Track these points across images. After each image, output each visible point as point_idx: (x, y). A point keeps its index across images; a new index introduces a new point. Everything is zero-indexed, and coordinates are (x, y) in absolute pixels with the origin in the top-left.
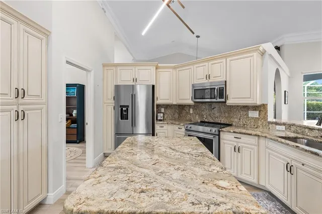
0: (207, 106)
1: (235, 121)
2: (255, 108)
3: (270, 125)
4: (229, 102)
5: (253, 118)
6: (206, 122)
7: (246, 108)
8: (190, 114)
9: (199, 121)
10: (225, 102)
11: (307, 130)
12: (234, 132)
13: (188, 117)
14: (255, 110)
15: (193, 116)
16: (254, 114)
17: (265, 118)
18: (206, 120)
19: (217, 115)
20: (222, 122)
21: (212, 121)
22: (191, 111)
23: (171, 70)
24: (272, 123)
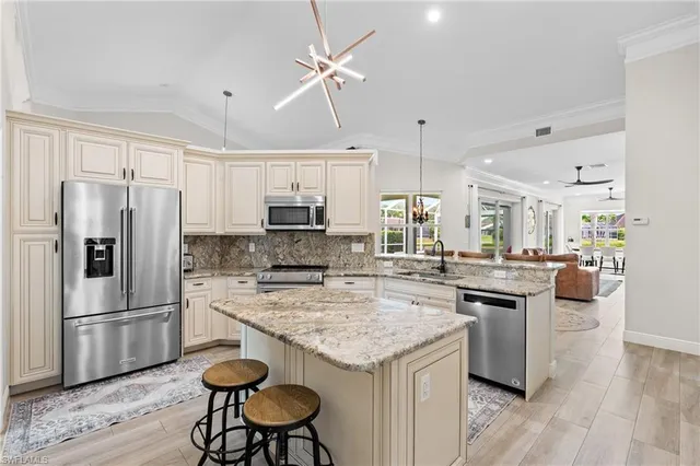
0: (285, 238)
1: (332, 260)
2: (360, 239)
3: (378, 262)
4: (330, 231)
5: (357, 254)
6: (284, 267)
7: (348, 239)
8: (250, 254)
9: (270, 266)
10: (324, 231)
11: (415, 263)
12: (346, 275)
13: (245, 260)
14: (360, 242)
15: (256, 258)
16: (357, 248)
17: (371, 252)
18: (283, 264)
19: (304, 252)
20: (312, 264)
21: (293, 263)
22: (252, 248)
23: (212, 162)
24: (379, 258)
